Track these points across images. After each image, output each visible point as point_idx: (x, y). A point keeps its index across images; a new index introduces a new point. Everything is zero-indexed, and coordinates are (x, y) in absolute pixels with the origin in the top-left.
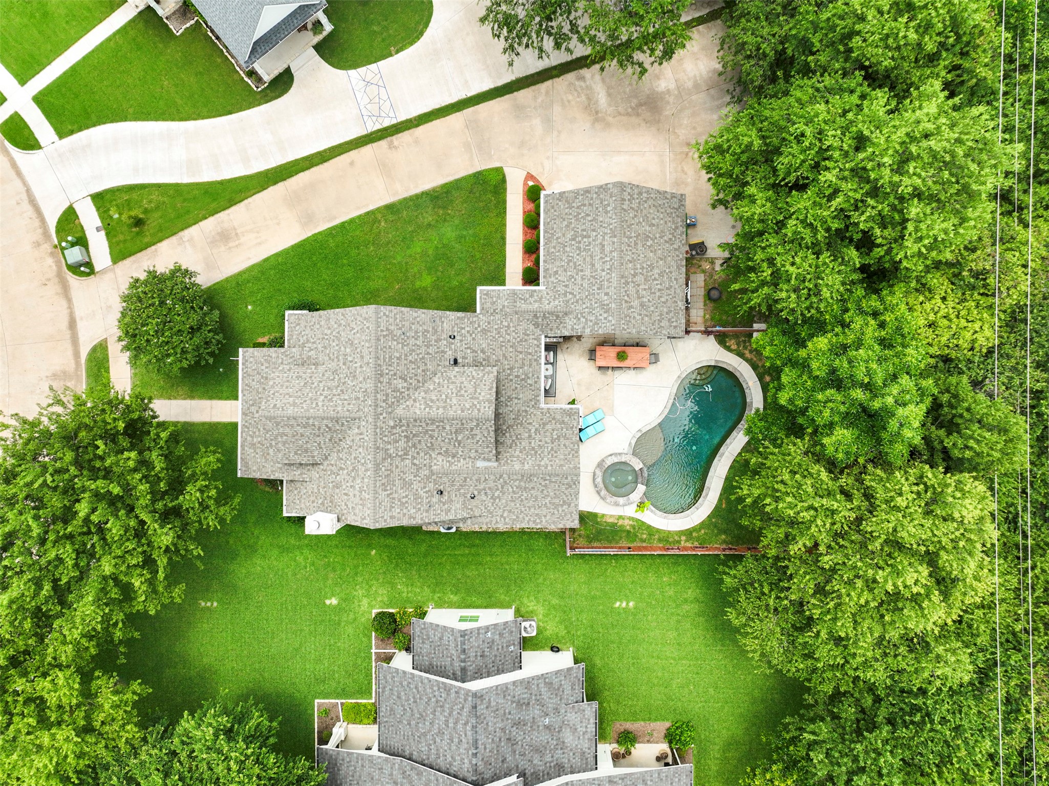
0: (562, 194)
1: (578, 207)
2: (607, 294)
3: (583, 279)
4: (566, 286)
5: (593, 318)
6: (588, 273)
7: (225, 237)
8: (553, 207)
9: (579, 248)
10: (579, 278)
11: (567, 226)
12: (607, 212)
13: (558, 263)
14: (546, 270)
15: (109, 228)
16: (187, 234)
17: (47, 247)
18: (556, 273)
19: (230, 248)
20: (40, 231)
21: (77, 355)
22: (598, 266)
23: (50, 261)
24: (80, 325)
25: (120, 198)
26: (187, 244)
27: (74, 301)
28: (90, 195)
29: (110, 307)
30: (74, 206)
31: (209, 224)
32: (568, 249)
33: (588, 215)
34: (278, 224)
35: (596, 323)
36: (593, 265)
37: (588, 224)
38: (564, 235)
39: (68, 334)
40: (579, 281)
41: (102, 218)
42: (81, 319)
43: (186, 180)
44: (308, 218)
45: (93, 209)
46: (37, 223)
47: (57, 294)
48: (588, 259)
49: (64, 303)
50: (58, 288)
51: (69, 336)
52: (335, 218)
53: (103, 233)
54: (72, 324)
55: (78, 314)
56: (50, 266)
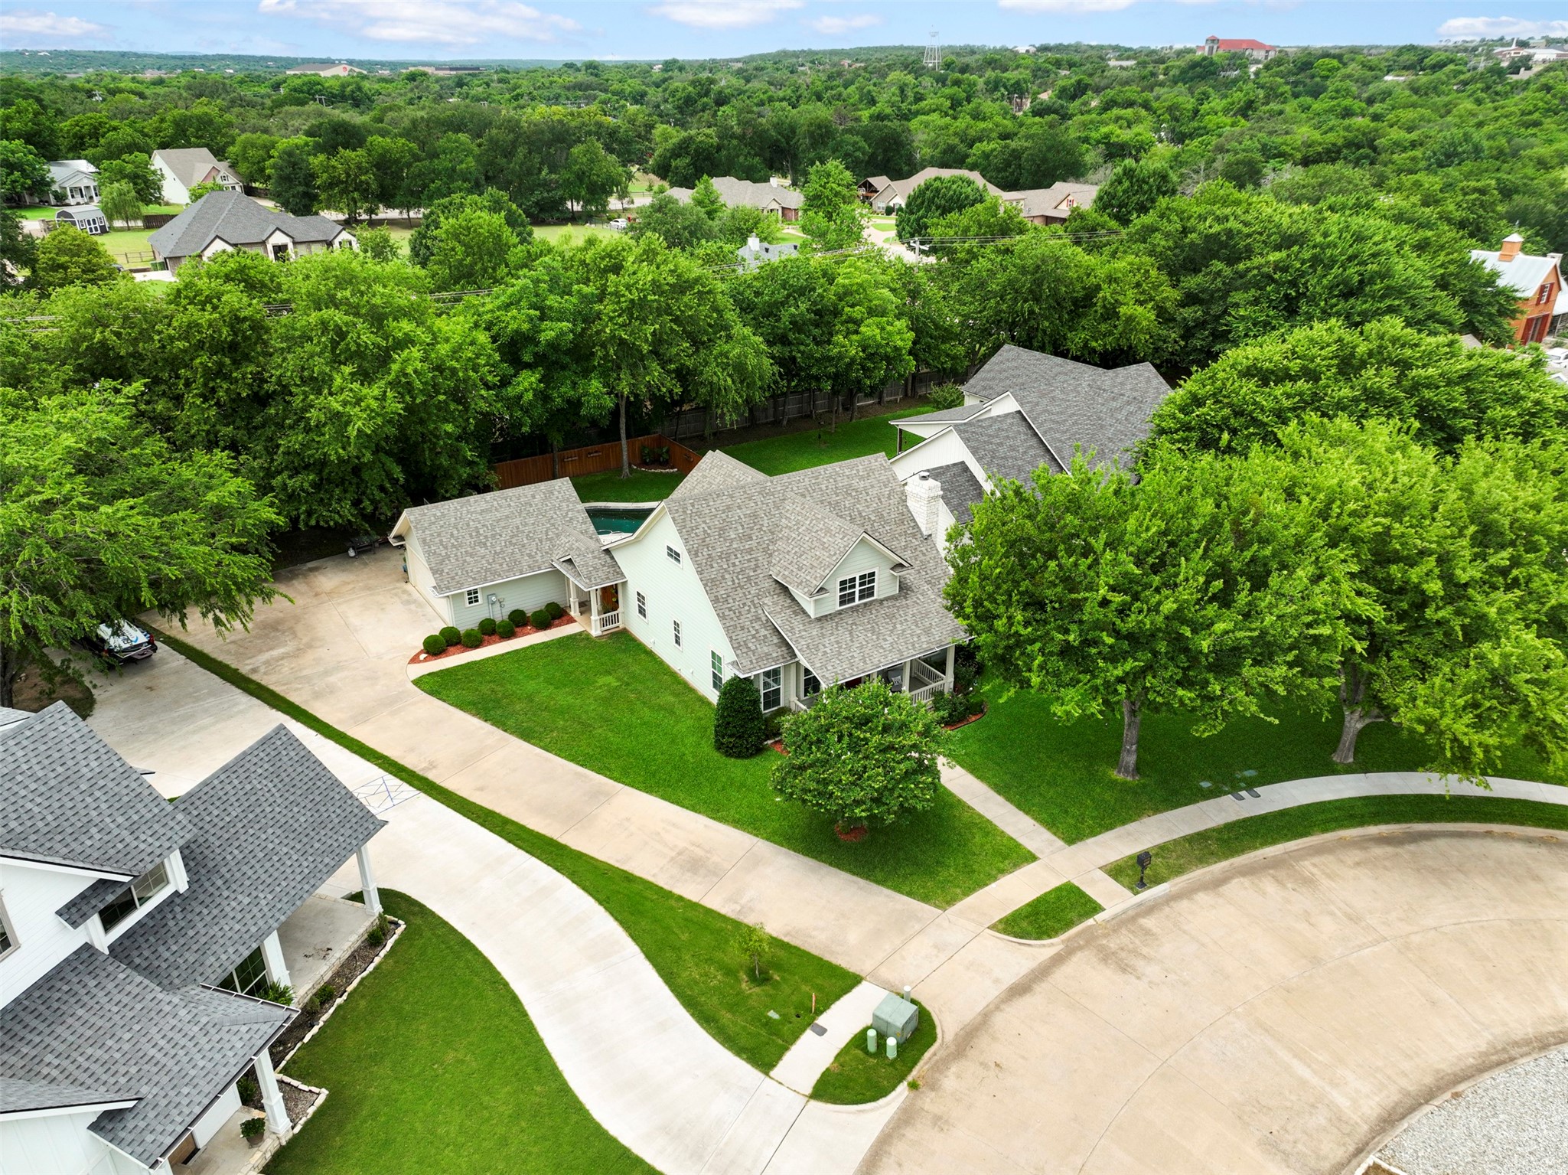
0: (434, 571)
1: (446, 548)
2: (533, 497)
3: (526, 524)
4: (541, 541)
5: (564, 505)
6: (518, 521)
7: (694, 865)
8: (453, 578)
9: (493, 536)
10: (527, 529)
11: (471, 555)
12: (444, 515)
13: (518, 556)
14: (531, 568)
15: (805, 1016)
16: (727, 910)
17: (928, 1102)
18: (529, 555)
19: (708, 852)
20: (910, 1133)
21: (1058, 960)
22: (507, 512)
23: (949, 1082)
24: (1010, 978)
25: (735, 1024)
26: (743, 901)
27: (979, 1008)
28: (767, 1074)
29: (936, 946)
30: (809, 1091)
31: (690, 890)
32: (498, 549)
33: (452, 535)
34: (628, 819)
35: (568, 500)
36: (507, 517)
37: (463, 533)
38: (483, 557)
39: (1041, 988)
40: (530, 528)
41: (795, 1036)
42: (997, 981)
43: (631, 950)
44: (597, 796)
45: (788, 1057)
46: (898, 1148)
47: (994, 1039)
48: (502, 524)
49: (999, 1020)
50: (983, 1041)
51: (1043, 985)
52: (577, 773)
53: (821, 1021)
54: (1020, 990)
55: (994, 992)
56: (958, 1077)
